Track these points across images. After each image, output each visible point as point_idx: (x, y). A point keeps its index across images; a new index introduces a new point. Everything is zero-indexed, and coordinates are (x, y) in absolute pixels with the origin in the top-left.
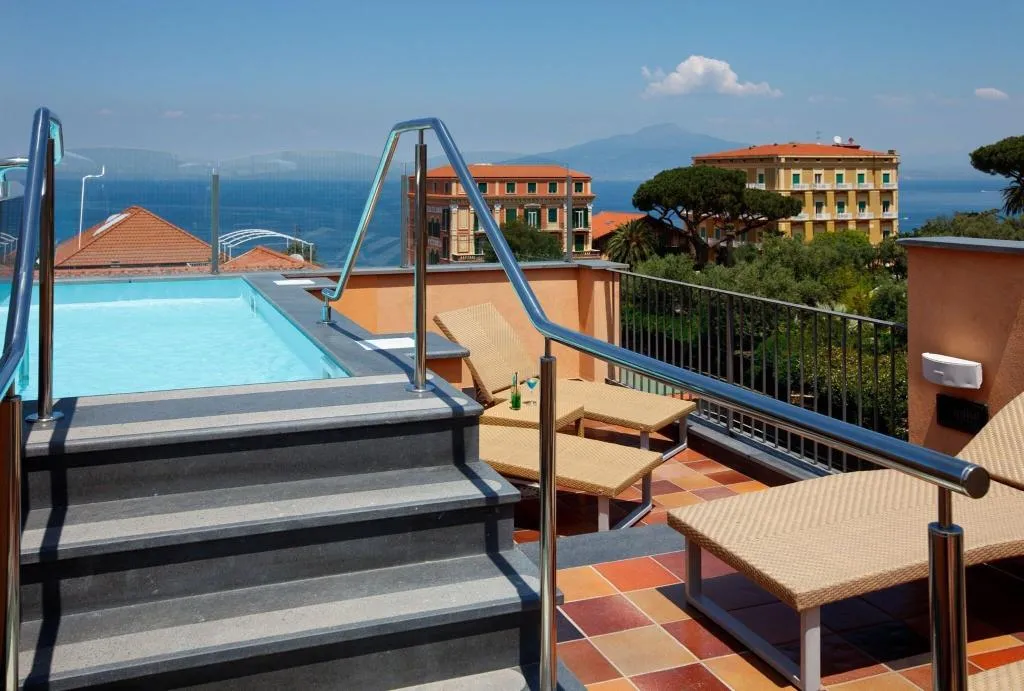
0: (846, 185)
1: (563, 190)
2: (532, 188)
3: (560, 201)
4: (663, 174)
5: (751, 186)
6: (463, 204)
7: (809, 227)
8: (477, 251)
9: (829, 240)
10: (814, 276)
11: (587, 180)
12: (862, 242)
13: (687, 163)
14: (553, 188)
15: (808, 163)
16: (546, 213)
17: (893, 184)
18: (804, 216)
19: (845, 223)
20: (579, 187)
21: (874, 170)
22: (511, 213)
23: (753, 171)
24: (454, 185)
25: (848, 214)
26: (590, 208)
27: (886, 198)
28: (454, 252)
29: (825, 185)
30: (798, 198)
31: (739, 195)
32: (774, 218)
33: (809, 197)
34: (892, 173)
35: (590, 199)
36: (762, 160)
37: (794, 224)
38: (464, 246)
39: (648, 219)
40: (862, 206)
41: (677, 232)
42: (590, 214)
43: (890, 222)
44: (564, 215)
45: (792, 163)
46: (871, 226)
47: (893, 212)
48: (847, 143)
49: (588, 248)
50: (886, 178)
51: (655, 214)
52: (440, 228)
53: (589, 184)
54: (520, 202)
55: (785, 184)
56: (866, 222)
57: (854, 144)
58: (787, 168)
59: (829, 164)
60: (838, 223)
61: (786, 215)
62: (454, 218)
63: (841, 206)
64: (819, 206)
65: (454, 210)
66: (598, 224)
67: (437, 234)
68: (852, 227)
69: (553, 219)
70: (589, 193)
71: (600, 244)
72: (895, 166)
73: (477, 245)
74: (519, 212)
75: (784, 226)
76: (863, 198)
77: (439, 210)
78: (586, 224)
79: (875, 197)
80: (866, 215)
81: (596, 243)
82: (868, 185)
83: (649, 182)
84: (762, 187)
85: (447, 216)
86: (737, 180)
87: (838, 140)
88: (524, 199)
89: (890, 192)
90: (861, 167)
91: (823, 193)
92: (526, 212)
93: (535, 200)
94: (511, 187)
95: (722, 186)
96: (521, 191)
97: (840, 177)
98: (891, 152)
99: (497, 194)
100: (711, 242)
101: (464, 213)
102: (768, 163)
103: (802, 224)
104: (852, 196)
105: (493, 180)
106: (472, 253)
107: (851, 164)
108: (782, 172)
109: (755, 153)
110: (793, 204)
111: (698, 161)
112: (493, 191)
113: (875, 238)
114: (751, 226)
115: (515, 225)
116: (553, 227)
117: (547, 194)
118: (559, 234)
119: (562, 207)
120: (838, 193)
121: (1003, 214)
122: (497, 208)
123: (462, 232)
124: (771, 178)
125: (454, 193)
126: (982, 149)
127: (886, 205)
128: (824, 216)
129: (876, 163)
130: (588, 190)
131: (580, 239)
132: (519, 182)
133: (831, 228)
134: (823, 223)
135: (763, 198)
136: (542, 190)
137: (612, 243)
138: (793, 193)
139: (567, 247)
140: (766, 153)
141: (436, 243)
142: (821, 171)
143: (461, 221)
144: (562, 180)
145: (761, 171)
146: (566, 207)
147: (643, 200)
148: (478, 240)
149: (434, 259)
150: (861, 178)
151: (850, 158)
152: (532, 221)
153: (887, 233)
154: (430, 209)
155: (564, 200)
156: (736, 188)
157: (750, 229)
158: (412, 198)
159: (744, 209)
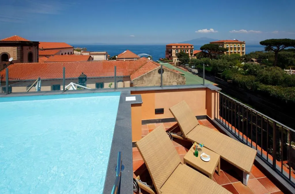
0: (236, 46)
1: (189, 47)
2: (184, 47)
3: (189, 49)
4: (205, 45)
6: (174, 49)
9: (233, 55)
12: (239, 55)
14: (187, 47)
15: (229, 43)
16: (186, 50)
17: (244, 46)
18: (228, 51)
19: (236, 52)
20: (192, 47)
22: (181, 50)
24: (173, 46)
25: (236, 51)
26: (193, 50)
27: (243, 49)
28: (173, 56)
29: (232, 46)
30: (228, 48)
31: (218, 48)
32: (223, 52)
33: (229, 48)
34: (244, 45)
37: (227, 52)
38: (174, 55)
39: (202, 51)
40: (239, 50)
41: (207, 53)
43: (244, 52)
44: (189, 51)
45: (226, 43)
46: (240, 53)
47: (244, 51)
49: (193, 55)
50: (243, 45)
51: (204, 51)
52: (171, 52)
54: (183, 49)
55: (225, 46)
56: (239, 52)
57: (237, 40)
59: (233, 43)
60: (234, 52)
61: (226, 51)
64: (231, 50)
65: (173, 50)
66: (194, 52)
68: (237, 53)
69: (187, 51)
71: (195, 55)
72: (245, 44)
74: (182, 50)
75: (225, 53)
76: (239, 48)
78: (193, 52)
79: (241, 48)
83: (203, 46)
84: (221, 47)
85: (172, 51)
86: (217, 46)
87: (234, 40)
90: (239, 44)
91: (232, 48)
92: (183, 50)
94: (181, 47)
95: (215, 47)
98: (244, 41)
99: (179, 48)
100: (213, 55)
101: (174, 50)
102: (222, 43)
103: (228, 52)
104: (237, 48)
105: (178, 46)
107: (237, 43)
108: (225, 44)
109: (220, 41)
110: (227, 49)
111: (210, 43)
113: (241, 55)
115: (182, 52)
118: (188, 54)
120: (234, 48)
121: (264, 51)
122: (179, 50)
123: (174, 53)
124: (223, 46)
126: (262, 41)
127: (243, 50)
128: (232, 51)
129: (241, 43)
130: (193, 47)
131: (191, 54)
134: (232, 52)
136: (186, 47)
137: (197, 55)
139: (190, 55)
140: (222, 42)
141: (170, 54)
142: (232, 44)
143: (174, 51)
144: (189, 46)
145: (221, 44)
146: (190, 50)
147: (202, 49)
148: (176, 54)
149: (170, 57)
150: (239, 45)
151: (237, 42)
152: (184, 52)
153: (243, 54)
154: (169, 50)
155: (189, 48)
156: (217, 47)
157: (219, 53)
158: (166, 48)
159: (218, 50)
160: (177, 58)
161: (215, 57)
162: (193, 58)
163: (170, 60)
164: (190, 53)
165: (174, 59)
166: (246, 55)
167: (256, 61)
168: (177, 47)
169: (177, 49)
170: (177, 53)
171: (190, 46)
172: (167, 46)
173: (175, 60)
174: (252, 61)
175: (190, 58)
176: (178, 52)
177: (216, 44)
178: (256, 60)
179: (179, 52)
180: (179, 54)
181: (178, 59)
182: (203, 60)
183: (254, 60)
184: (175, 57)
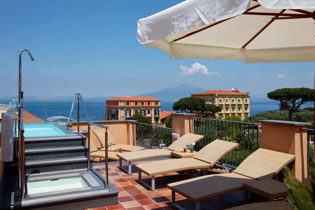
0: (235, 103)
1: (153, 104)
2: (143, 103)
3: (152, 107)
4: (181, 99)
5: (207, 103)
6: (122, 108)
7: (224, 115)
9: (230, 119)
12: (239, 120)
13: (189, 96)
14: (149, 104)
15: (224, 96)
16: (147, 111)
17: (248, 102)
18: (222, 112)
19: (234, 114)
20: (157, 103)
21: (243, 98)
22: (136, 112)
23: (208, 99)
24: (119, 103)
25: (235, 111)
26: (160, 110)
29: (229, 103)
30: (221, 107)
31: (203, 105)
32: (214, 112)
33: (224, 106)
34: (248, 99)
35: (160, 107)
36: (210, 95)
37: (220, 114)
40: (239, 109)
42: (160, 112)
43: (247, 113)
44: (153, 112)
45: (219, 96)
46: (242, 115)
47: (248, 111)
48: (235, 90)
49: (159, 122)
50: (246, 101)
53: (160, 102)
54: (139, 108)
55: (217, 103)
56: (240, 114)
57: (237, 90)
59: (230, 96)
60: (232, 114)
61: (217, 112)
62: (119, 113)
63: (233, 109)
64: (227, 109)
65: (119, 110)
66: (163, 115)
67: (114, 118)
68: (236, 115)
69: (149, 113)
71: (163, 120)
72: (249, 97)
74: (139, 111)
75: (217, 115)
76: (240, 106)
77: (115, 111)
78: (159, 115)
79: (243, 107)
80: (240, 112)
82: (241, 103)
83: (177, 102)
84: (211, 103)
85: (117, 112)
86: (203, 101)
87: (233, 89)
89: (247, 105)
90: (239, 97)
91: (228, 105)
92: (141, 111)
93: (144, 107)
94: (136, 104)
95: (198, 103)
96: (139, 104)
97: (233, 100)
98: (248, 93)
99: (132, 105)
101: (122, 111)
102: (212, 96)
103: (222, 114)
104: (236, 106)
105: (131, 101)
107: (236, 96)
108: (216, 99)
109: (209, 93)
110: (219, 109)
111: (192, 95)
113: (243, 118)
115: (137, 115)
116: (149, 115)
117: (147, 106)
118: (151, 118)
119: (151, 109)
120: (232, 105)
121: (279, 111)
122: (132, 110)
123: (122, 117)
124: (213, 101)
125: (119, 105)
127: (246, 109)
128: (228, 112)
129: (243, 96)
130: (159, 104)
131: (157, 119)
132: (139, 102)
133: (230, 115)
134: (228, 114)
135: (211, 107)
136: (146, 104)
137: (166, 120)
138: (219, 105)
139: (153, 121)
140: (212, 93)
142: (228, 99)
143: (122, 114)
144: (152, 101)
145: (210, 99)
146: (153, 110)
147: (175, 107)
150: (239, 101)
151: (236, 95)
152: (143, 114)
153: (246, 117)
154: (112, 110)
156: (202, 104)
157: (207, 115)
158: (107, 107)
159: (205, 110)
164: (153, 116)
166: (251, 119)
168: (128, 104)
169: (129, 109)
170: (128, 116)
171: (154, 101)
172: (108, 102)
175: (154, 127)
176: (130, 115)
177: (201, 98)
179: (132, 115)
180: (132, 118)
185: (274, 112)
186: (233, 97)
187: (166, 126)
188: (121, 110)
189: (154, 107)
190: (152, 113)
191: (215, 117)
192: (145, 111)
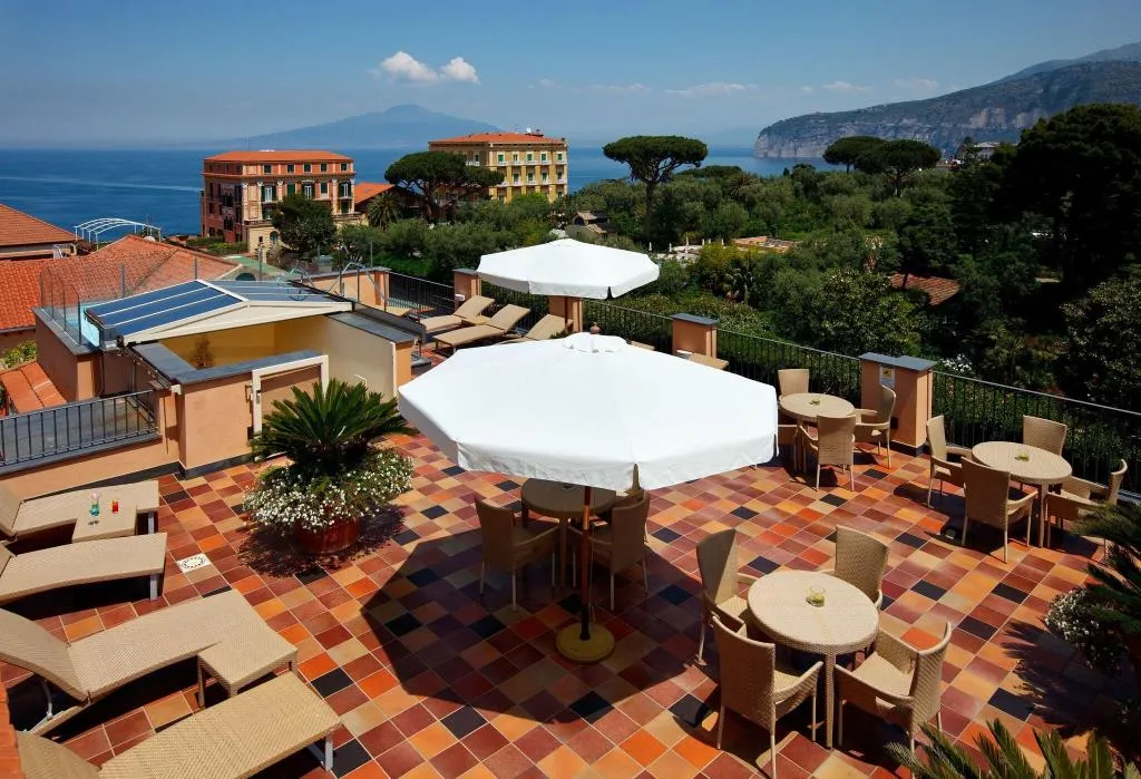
0: (534, 162)
1: (334, 169)
2: (307, 168)
3: (331, 177)
5: (469, 164)
6: (253, 181)
7: (509, 191)
8: (264, 217)
10: (509, 228)
11: (349, 162)
12: (543, 201)
13: (425, 148)
14: (324, 168)
15: (508, 148)
16: (319, 186)
17: (564, 161)
18: (506, 183)
19: (533, 187)
20: (344, 167)
22: (291, 188)
23: (471, 153)
24: (244, 168)
25: (536, 181)
26: (353, 181)
27: (560, 169)
28: (246, 218)
29: (520, 162)
30: (502, 172)
31: (461, 172)
32: (485, 186)
33: (509, 170)
34: (564, 153)
35: (353, 175)
36: (477, 145)
37: (499, 189)
38: (253, 214)
39: (396, 189)
40: (544, 175)
41: (418, 197)
42: (353, 187)
43: (562, 186)
44: (333, 187)
45: (498, 147)
46: (550, 189)
47: (564, 179)
48: (535, 133)
49: (352, 211)
50: (560, 156)
51: (402, 185)
52: (234, 200)
53: (352, 165)
54: (298, 179)
55: (493, 163)
56: (547, 187)
57: (540, 133)
58: (494, 150)
59: (523, 148)
60: (528, 188)
61: (493, 184)
62: (245, 192)
63: (530, 176)
64: (516, 176)
65: (245, 186)
66: (359, 192)
67: (230, 205)
68: (538, 190)
69: (324, 190)
70: (352, 171)
71: (361, 207)
72: (565, 149)
73: (263, 212)
74: (297, 187)
75: (492, 191)
76: (545, 170)
77: (232, 187)
78: (350, 194)
79: (552, 170)
80: (547, 182)
81: (358, 208)
82: (548, 162)
83: (396, 164)
84: (477, 164)
85: (239, 190)
86: (460, 161)
87: (529, 131)
88: (302, 177)
89: (562, 166)
90: (544, 149)
91: (519, 167)
92: (303, 186)
93: (312, 177)
94: (291, 168)
95: (448, 165)
96: (299, 170)
97: (530, 156)
98: (563, 139)
100: (442, 203)
101: (253, 188)
102: (482, 148)
103: (505, 189)
104: (538, 169)
105: (276, 163)
106: (260, 218)
107: (537, 148)
108: (491, 153)
109: (473, 140)
110: (497, 177)
111: (433, 145)
112: (276, 171)
113: (552, 198)
114: (469, 192)
115: (294, 198)
116: (324, 197)
117: (320, 172)
118: (329, 202)
119: (331, 181)
120: (528, 167)
122: (280, 184)
123: (252, 203)
124: (483, 158)
125: (244, 174)
127: (560, 175)
128: (519, 183)
129: (552, 147)
130: (351, 169)
131: (344, 205)
133: (524, 191)
134: (519, 188)
135: (478, 172)
136: (316, 170)
137: (370, 207)
138: (499, 168)
139: (336, 211)
140: (480, 140)
141: (229, 212)
142: (518, 153)
143: (251, 194)
144: (331, 162)
145: (476, 153)
146: (335, 181)
147: (392, 176)
148: (265, 208)
149: (228, 224)
150: (544, 157)
151: (537, 143)
152: (308, 193)
153: (560, 193)
154: (223, 186)
155: (333, 176)
156: (459, 167)
157: (469, 193)
158: (206, 177)
159: (465, 179)
160: (272, 229)
161: (450, 215)
162: (353, 223)
163: (232, 243)
164: (335, 198)
165: (254, 235)
166: (569, 198)
167: (591, 222)
168: (268, 168)
169: (270, 183)
170: (269, 200)
171: (337, 162)
172: (211, 166)
173: (261, 238)
174: (580, 221)
175: (339, 225)
176: (274, 196)
177: (447, 150)
178: (595, 218)
179: (280, 198)
180: (281, 207)
181: (273, 235)
182: (399, 228)
183: (587, 216)
184: (257, 225)
185: (619, 181)
186: (516, 150)
187: (371, 223)
188: (251, 184)
189: (338, 177)
190: (331, 190)
191: (488, 197)
192: (313, 186)
